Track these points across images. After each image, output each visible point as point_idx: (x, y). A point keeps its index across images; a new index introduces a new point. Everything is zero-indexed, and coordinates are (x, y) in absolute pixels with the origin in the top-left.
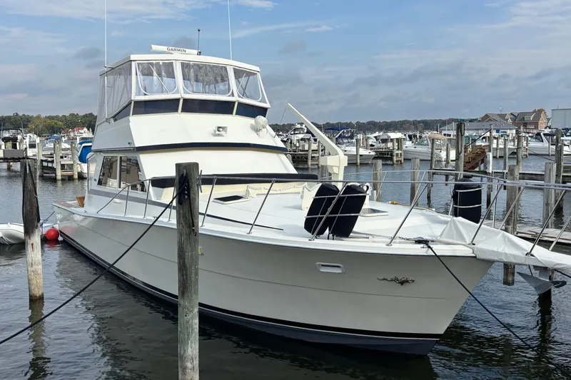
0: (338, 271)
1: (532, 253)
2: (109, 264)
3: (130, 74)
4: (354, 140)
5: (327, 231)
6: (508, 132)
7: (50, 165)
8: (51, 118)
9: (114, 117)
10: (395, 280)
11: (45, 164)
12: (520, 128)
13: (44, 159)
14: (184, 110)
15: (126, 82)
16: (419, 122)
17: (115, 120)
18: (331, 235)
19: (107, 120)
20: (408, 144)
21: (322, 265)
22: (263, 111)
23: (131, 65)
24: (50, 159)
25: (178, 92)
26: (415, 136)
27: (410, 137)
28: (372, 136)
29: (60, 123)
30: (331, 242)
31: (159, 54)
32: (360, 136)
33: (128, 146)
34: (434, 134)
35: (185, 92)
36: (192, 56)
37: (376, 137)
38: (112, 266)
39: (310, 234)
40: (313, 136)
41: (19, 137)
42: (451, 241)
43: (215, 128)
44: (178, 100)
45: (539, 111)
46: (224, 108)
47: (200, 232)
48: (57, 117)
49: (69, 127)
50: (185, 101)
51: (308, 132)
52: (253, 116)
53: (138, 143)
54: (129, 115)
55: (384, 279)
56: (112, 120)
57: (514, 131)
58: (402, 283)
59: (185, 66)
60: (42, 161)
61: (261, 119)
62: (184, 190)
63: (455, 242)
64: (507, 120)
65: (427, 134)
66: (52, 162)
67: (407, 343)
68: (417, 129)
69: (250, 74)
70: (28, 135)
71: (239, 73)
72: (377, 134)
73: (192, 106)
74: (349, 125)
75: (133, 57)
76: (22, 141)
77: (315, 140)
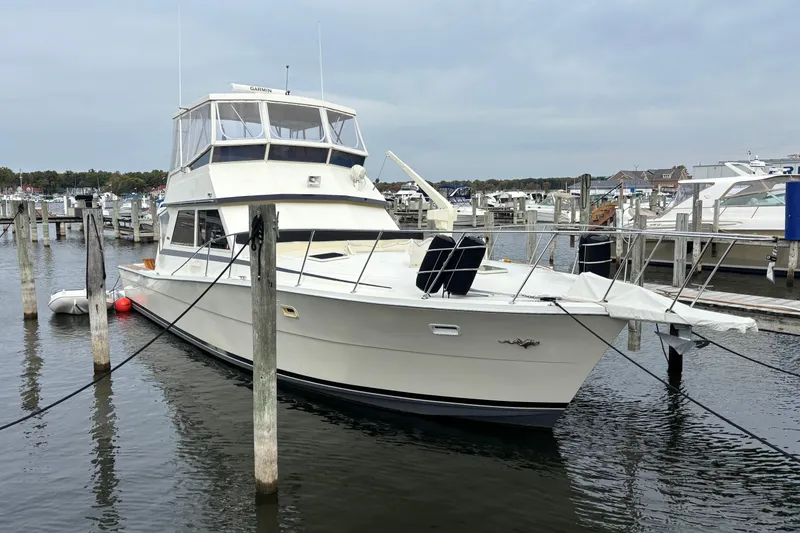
0: (454, 333)
1: (673, 309)
2: (168, 323)
3: (210, 117)
4: (471, 200)
5: (442, 289)
6: (644, 190)
7: (127, 225)
8: (131, 175)
9: (190, 166)
10: (518, 342)
11: (122, 224)
12: (657, 187)
13: (121, 218)
14: (271, 157)
15: (204, 124)
16: (545, 180)
17: (192, 169)
18: (446, 293)
19: (183, 169)
20: (531, 205)
21: (437, 327)
22: (360, 160)
23: (210, 105)
24: (127, 219)
25: (264, 136)
26: (540, 195)
27: (534, 196)
28: (491, 195)
29: (142, 181)
30: (446, 300)
31: (241, 94)
32: (478, 195)
33: (208, 198)
34: (559, 192)
35: (273, 137)
36: (279, 96)
37: (495, 197)
38: (172, 325)
39: (423, 293)
40: (425, 195)
41: (95, 195)
42: (580, 298)
43: (307, 179)
44: (263, 146)
45: (679, 167)
46: (316, 155)
47: (277, 289)
48: (139, 173)
49: (152, 186)
50: (273, 147)
51: (420, 191)
52: (349, 165)
53: (219, 194)
54: (208, 162)
55: (505, 342)
56: (188, 169)
57: (650, 191)
58: (526, 346)
59: (273, 107)
60: (119, 220)
61: (357, 168)
62: (258, 234)
63: (585, 299)
64: (643, 178)
65: (553, 194)
66: (130, 221)
67: (531, 413)
68: (542, 189)
69: (345, 117)
70: (106, 194)
71: (333, 116)
72: (497, 193)
73: (281, 153)
74: (466, 184)
75: (212, 96)
76: (97, 200)
77: (427, 200)
